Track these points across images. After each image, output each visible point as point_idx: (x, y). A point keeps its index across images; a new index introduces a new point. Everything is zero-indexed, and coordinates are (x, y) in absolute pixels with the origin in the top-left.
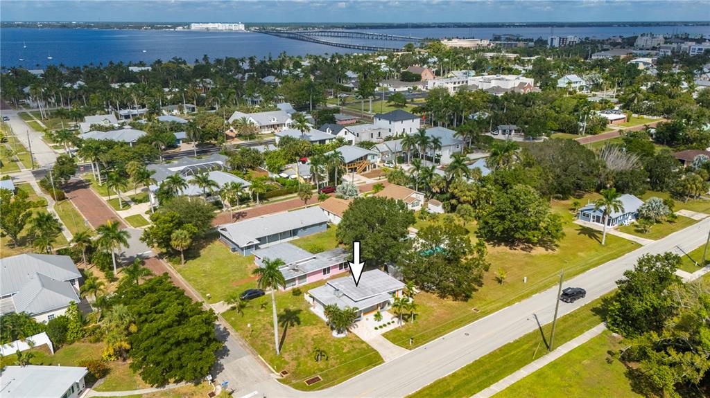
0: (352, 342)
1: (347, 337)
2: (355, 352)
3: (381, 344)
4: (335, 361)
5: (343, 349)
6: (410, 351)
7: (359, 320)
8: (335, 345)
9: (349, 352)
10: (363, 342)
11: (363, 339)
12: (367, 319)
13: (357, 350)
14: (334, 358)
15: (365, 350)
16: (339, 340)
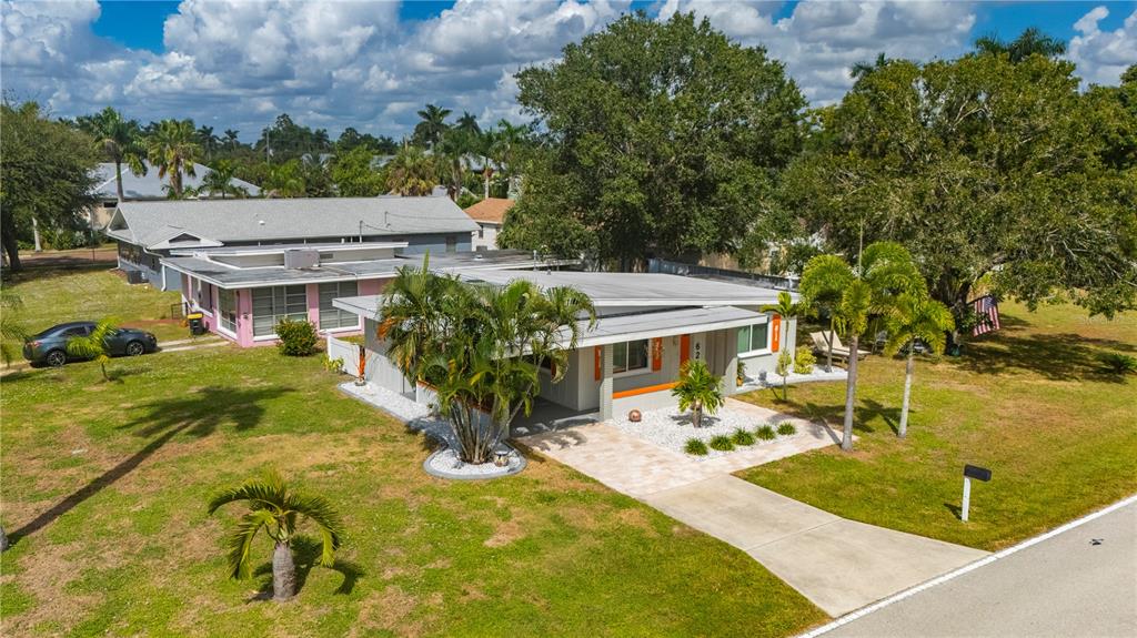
0: (549, 499)
1: (515, 479)
2: (569, 552)
3: (751, 516)
4: (408, 602)
5: (486, 532)
6: (992, 558)
7: (593, 422)
8: (428, 513)
9: (526, 548)
10: (622, 502)
11: (620, 488)
12: (635, 418)
13: (588, 541)
14: (406, 584)
15: (642, 542)
16: (465, 490)
